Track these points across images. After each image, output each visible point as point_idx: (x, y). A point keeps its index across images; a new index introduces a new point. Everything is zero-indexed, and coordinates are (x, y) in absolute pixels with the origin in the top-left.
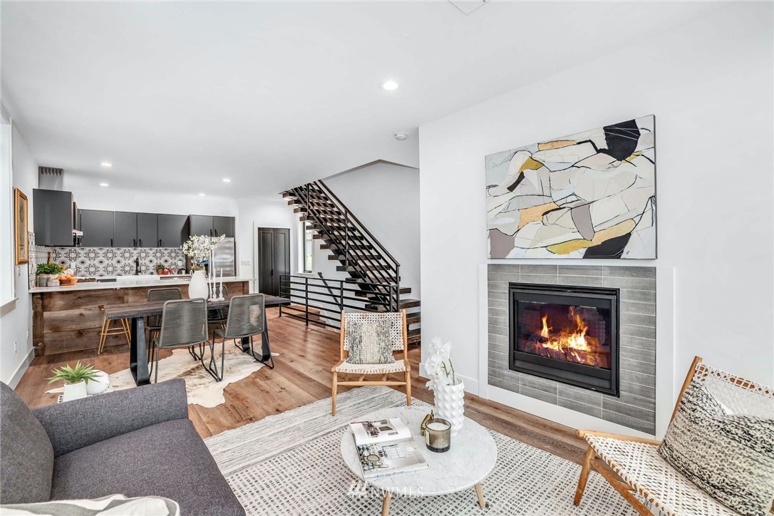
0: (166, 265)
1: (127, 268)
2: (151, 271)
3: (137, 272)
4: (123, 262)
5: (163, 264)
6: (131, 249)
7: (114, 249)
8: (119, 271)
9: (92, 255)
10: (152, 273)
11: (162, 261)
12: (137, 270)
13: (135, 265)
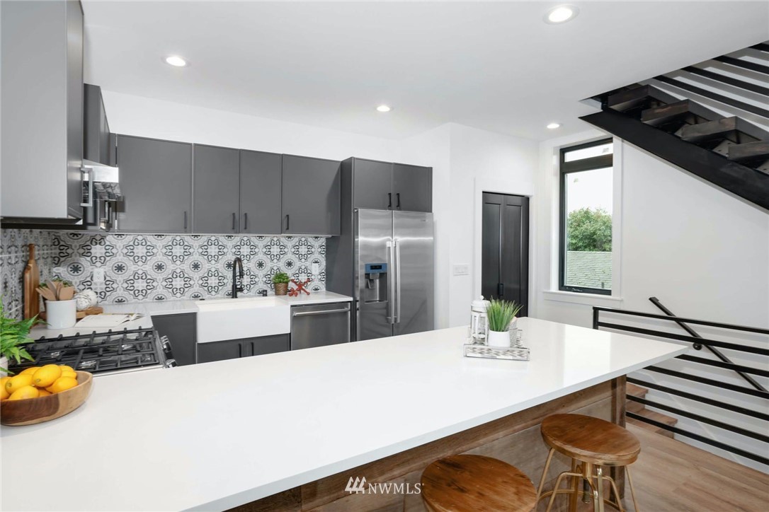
0: (289, 272)
1: (213, 281)
2: (262, 286)
3: (235, 291)
4: (206, 266)
5: (285, 270)
6: (222, 239)
7: (188, 239)
8: (196, 289)
9: (140, 251)
10: (264, 293)
11: (281, 265)
12: (234, 286)
13: (229, 274)
